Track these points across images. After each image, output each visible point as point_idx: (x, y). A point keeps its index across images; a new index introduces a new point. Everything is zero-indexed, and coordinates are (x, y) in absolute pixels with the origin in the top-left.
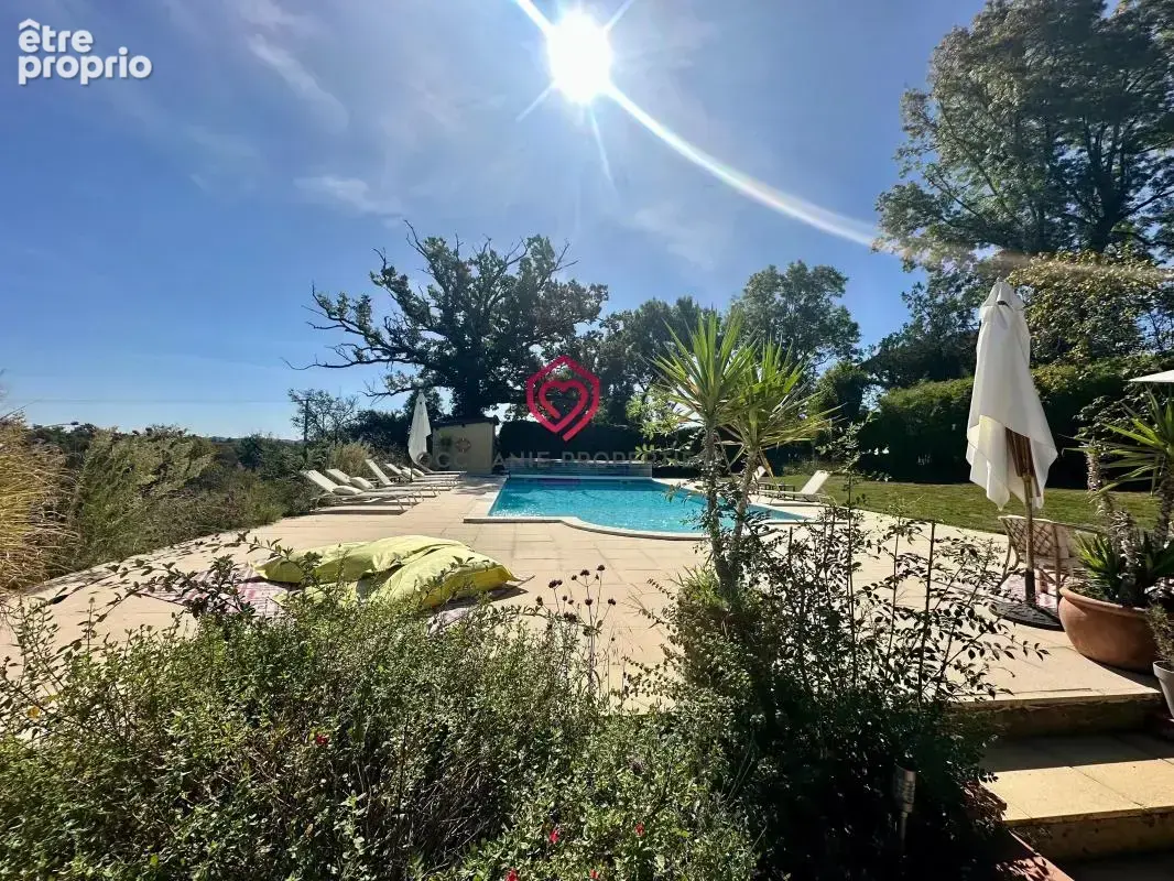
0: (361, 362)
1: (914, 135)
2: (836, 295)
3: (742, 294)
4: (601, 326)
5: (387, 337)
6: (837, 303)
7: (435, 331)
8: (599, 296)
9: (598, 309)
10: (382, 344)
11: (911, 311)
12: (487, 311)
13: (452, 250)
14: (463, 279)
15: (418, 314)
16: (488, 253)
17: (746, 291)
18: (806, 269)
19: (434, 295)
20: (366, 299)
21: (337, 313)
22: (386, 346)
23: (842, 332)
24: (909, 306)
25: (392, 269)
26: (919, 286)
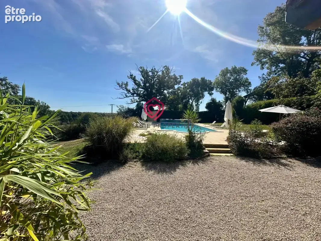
0: (127, 97)
1: (261, 37)
2: (245, 74)
3: (218, 75)
4: (181, 85)
5: (132, 91)
6: (245, 76)
7: (142, 88)
8: (181, 78)
9: (180, 82)
10: (130, 92)
11: (261, 81)
12: (154, 83)
13: (146, 69)
14: (148, 76)
15: (138, 85)
16: (154, 69)
17: (219, 74)
18: (236, 68)
19: (141, 80)
20: (127, 83)
21: (121, 86)
22: (131, 93)
23: (246, 84)
24: (260, 80)
25: (132, 75)
26: (264, 74)
